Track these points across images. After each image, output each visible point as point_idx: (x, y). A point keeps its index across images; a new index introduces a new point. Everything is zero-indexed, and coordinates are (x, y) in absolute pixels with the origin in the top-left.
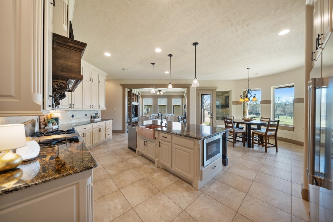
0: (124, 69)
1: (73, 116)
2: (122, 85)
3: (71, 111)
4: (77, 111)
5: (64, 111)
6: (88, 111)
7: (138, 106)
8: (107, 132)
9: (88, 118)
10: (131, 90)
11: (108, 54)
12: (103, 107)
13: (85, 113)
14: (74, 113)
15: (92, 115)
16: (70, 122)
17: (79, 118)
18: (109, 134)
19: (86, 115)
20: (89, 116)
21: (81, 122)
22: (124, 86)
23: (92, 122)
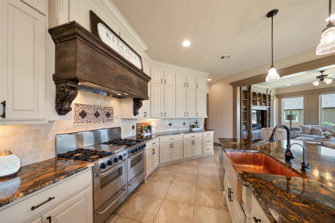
0: (223, 58)
1: (170, 124)
2: (231, 84)
3: (169, 119)
4: (174, 119)
5: (162, 120)
6: (187, 119)
7: (266, 111)
8: (205, 145)
9: (187, 127)
10: (250, 88)
11: (186, 44)
12: (203, 115)
13: (183, 122)
14: (171, 122)
15: (191, 124)
16: (168, 131)
17: (176, 127)
18: (208, 148)
19: (184, 124)
20: (188, 124)
21: (179, 131)
22: (234, 85)
23: (191, 131)
